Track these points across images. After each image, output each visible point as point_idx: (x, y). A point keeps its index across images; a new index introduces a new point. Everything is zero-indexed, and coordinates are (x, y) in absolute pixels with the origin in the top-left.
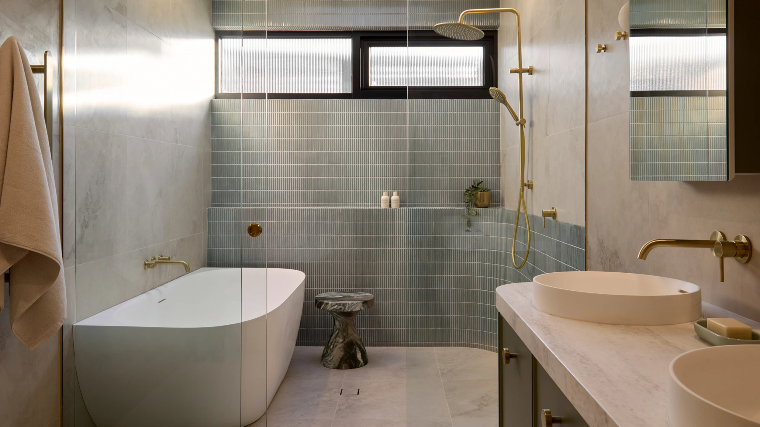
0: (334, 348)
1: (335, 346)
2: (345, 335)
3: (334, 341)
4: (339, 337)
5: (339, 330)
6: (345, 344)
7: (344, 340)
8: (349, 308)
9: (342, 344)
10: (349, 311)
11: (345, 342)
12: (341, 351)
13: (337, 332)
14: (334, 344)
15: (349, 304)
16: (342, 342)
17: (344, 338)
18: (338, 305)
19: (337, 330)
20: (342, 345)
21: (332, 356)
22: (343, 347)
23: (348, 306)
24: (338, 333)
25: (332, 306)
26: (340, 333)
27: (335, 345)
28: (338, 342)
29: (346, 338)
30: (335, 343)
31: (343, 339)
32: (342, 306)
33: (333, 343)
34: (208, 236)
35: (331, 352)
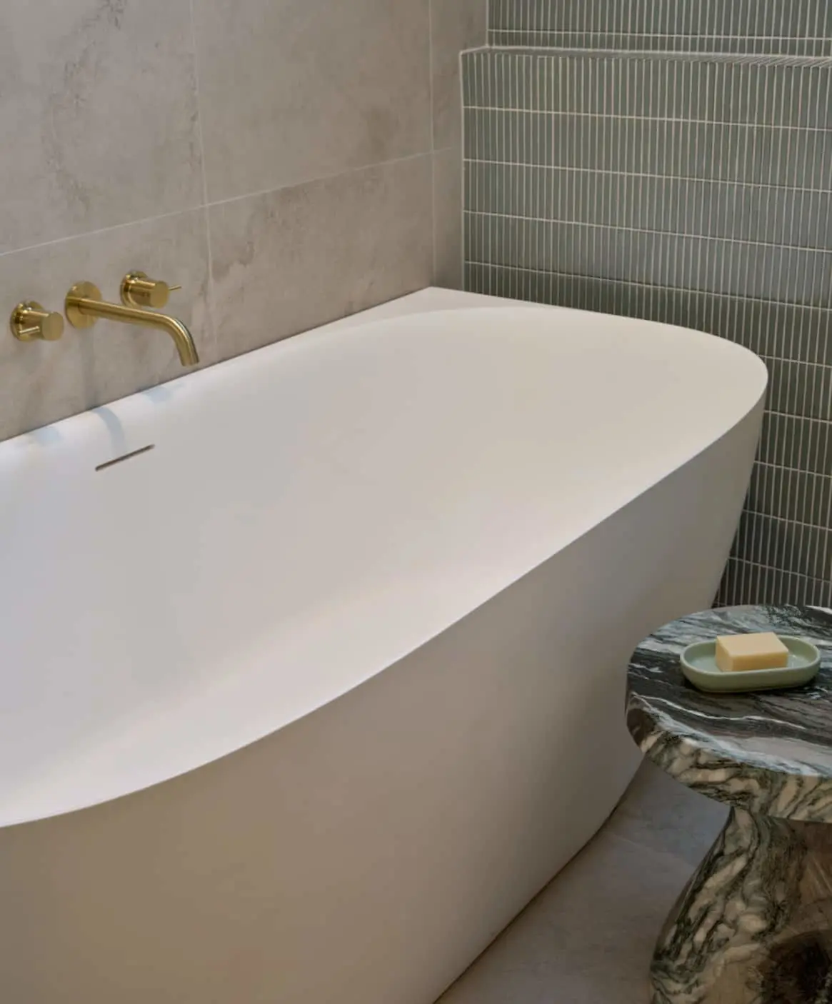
0: (711, 951)
1: (720, 946)
2: (780, 898)
3: (718, 909)
4: (746, 900)
5: (750, 861)
6: (775, 951)
7: (772, 928)
8: (798, 802)
9: (755, 946)
10: (801, 816)
11: (777, 939)
12: (748, 984)
13: (740, 864)
14: (714, 928)
15: (801, 781)
16: (760, 936)
17: (774, 913)
18: (732, 771)
19: (738, 854)
20: (757, 951)
21: (695, 990)
22: (761, 968)
23: (791, 788)
24: (743, 875)
25: (698, 766)
26: (752, 882)
27: (717, 936)
28: (734, 925)
29: (781, 922)
30: (718, 922)
31: (765, 918)
32: (754, 784)
33: (710, 921)
34: (467, 164)
35: (692, 961)
